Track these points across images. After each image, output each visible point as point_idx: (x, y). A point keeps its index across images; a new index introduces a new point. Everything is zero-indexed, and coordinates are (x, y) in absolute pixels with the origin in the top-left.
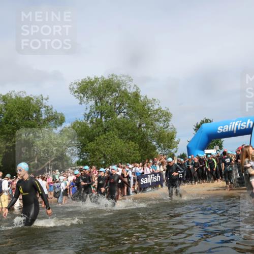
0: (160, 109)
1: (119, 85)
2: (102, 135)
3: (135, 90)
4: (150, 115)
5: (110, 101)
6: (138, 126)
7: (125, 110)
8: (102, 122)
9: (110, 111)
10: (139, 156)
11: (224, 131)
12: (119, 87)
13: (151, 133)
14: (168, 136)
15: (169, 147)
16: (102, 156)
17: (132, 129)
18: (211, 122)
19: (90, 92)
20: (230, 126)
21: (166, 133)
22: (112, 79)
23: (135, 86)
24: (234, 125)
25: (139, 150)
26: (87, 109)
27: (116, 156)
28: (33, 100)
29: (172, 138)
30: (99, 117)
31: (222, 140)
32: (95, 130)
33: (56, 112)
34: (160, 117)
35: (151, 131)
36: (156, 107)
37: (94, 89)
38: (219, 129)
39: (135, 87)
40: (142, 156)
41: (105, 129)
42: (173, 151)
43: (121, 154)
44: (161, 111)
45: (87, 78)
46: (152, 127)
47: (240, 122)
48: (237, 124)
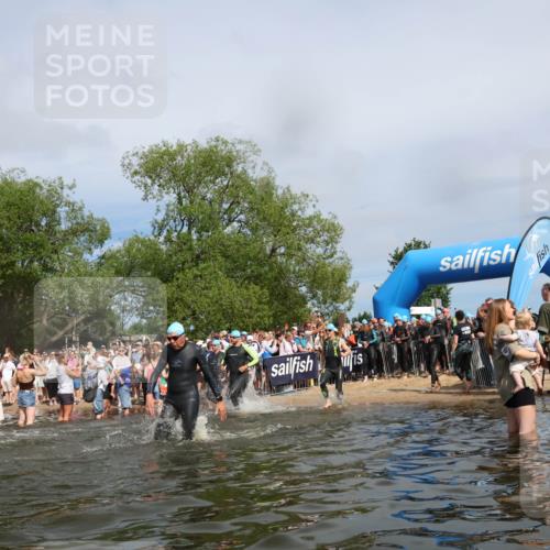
0: (317, 217)
1: (229, 161)
2: (190, 268)
3: (264, 174)
4: (295, 228)
5: (209, 196)
6: (268, 252)
7: (242, 217)
8: (191, 240)
9: (210, 218)
10: (269, 317)
11: (454, 268)
12: (229, 166)
13: (297, 268)
14: (333, 274)
15: (335, 299)
16: (189, 313)
17: (255, 259)
18: (426, 247)
19: (166, 175)
20: (468, 257)
21: (329, 269)
22: (216, 147)
23: (265, 163)
24: (476, 256)
25: (270, 303)
26: (158, 210)
27: (219, 316)
28: (41, 188)
29: (342, 279)
30: (185, 229)
31: (449, 286)
32: (174, 258)
33: (91, 216)
34: (318, 234)
35: (298, 263)
36: (309, 212)
37: (176, 168)
38: (443, 263)
39: (265, 167)
40: (275, 316)
41: (198, 257)
42: (342, 307)
43: (230, 311)
44: (320, 221)
45: (161, 144)
46: (300, 254)
47: (489, 248)
48: (481, 254)
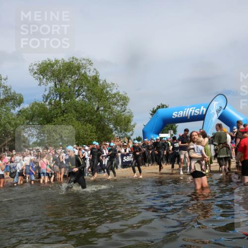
0: (118, 93)
1: (79, 68)
2: (60, 116)
3: (94, 74)
4: (108, 98)
5: (69, 84)
6: (96, 109)
7: (84, 93)
8: (60, 104)
9: (69, 94)
10: (96, 138)
11: (178, 116)
12: (78, 70)
13: (109, 117)
14: (125, 119)
15: (126, 130)
17: (90, 112)
18: (166, 107)
19: (49, 74)
21: (123, 117)
22: (72, 61)
23: (95, 69)
24: (189, 111)
26: (46, 90)
29: (129, 121)
30: (58, 99)
31: (177, 125)
32: (53, 112)
33: (15, 93)
34: (118, 101)
35: (109, 114)
36: (114, 91)
37: (54, 71)
38: (174, 114)
39: (95, 71)
40: (98, 138)
41: (64, 111)
42: (129, 134)
44: (119, 95)
45: (47, 60)
46: (110, 110)
47: (194, 108)
48: (191, 110)
